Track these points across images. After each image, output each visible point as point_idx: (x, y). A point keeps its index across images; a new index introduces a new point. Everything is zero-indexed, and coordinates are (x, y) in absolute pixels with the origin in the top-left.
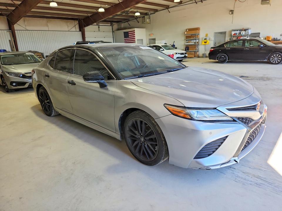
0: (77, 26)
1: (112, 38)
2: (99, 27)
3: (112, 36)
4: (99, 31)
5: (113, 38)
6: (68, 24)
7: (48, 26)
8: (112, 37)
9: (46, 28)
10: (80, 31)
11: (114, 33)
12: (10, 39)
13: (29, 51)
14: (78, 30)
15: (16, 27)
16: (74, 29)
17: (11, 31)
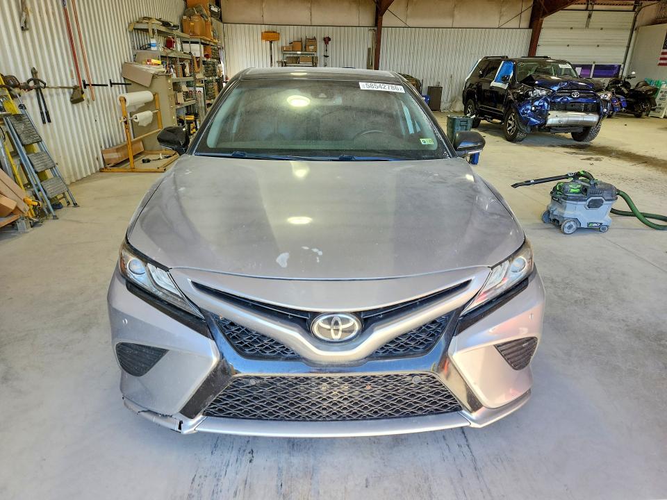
0: (527, 15)
1: (625, 49)
2: (590, 16)
3: (627, 41)
4: (587, 26)
5: (628, 47)
6: (504, 9)
7: (453, 16)
8: (626, 44)
9: (448, 22)
10: (530, 27)
11: (637, 33)
12: (370, 46)
13: (403, 75)
14: (525, 24)
15: (387, 19)
16: (514, 23)
17: (376, 29)
